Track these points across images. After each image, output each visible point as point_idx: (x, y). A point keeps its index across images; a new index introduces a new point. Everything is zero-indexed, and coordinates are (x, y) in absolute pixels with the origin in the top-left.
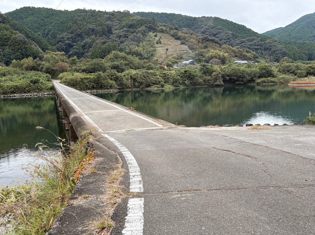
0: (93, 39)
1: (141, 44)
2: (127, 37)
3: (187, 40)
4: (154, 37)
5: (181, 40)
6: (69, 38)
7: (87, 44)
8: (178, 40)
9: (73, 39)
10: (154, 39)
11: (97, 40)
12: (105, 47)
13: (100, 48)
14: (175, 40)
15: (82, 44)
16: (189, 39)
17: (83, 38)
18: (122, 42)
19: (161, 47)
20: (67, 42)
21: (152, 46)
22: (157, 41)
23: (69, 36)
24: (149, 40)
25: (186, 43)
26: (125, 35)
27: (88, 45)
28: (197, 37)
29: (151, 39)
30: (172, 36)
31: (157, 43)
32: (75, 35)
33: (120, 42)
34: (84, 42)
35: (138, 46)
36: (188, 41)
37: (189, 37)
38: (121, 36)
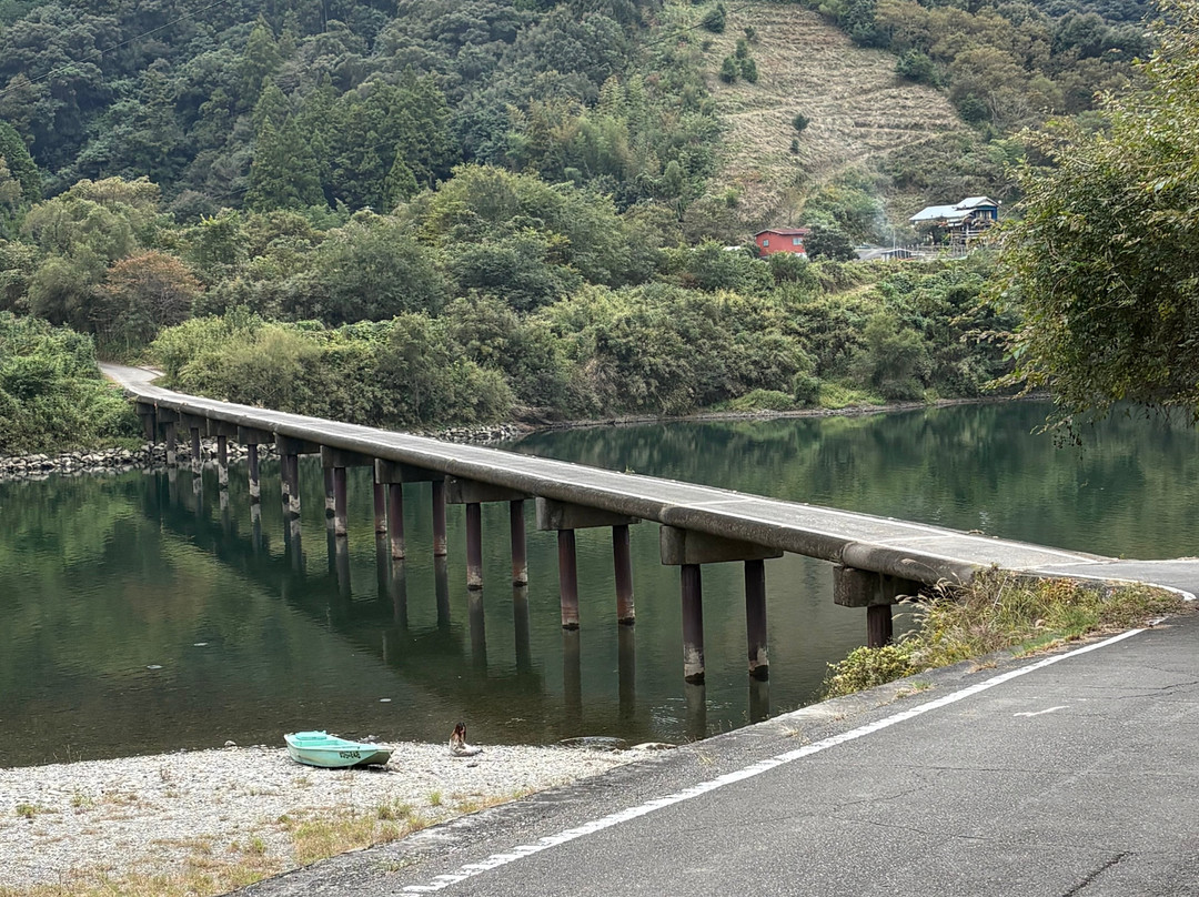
0: (258, 47)
1: (613, 86)
2: (510, 38)
3: (940, 47)
4: (703, 36)
5: (897, 52)
6: (78, 42)
7: (215, 84)
8: (874, 54)
9: (107, 51)
10: (706, 46)
11: (286, 54)
12: (358, 115)
13: (321, 120)
14: (853, 53)
15: (179, 82)
16: (958, 45)
17: (177, 45)
18: (469, 74)
19: (758, 104)
20: (70, 69)
21: (690, 103)
22: (726, 65)
23: (83, 29)
24: (669, 60)
25: (938, 70)
26: (490, 21)
27: (217, 95)
28: (1017, 22)
29: (683, 51)
30: (834, 20)
31: (728, 79)
32: (124, 22)
33: (461, 71)
34: (193, 67)
35: (592, 103)
36: (946, 59)
37: (959, 25)
38: (463, 27)
